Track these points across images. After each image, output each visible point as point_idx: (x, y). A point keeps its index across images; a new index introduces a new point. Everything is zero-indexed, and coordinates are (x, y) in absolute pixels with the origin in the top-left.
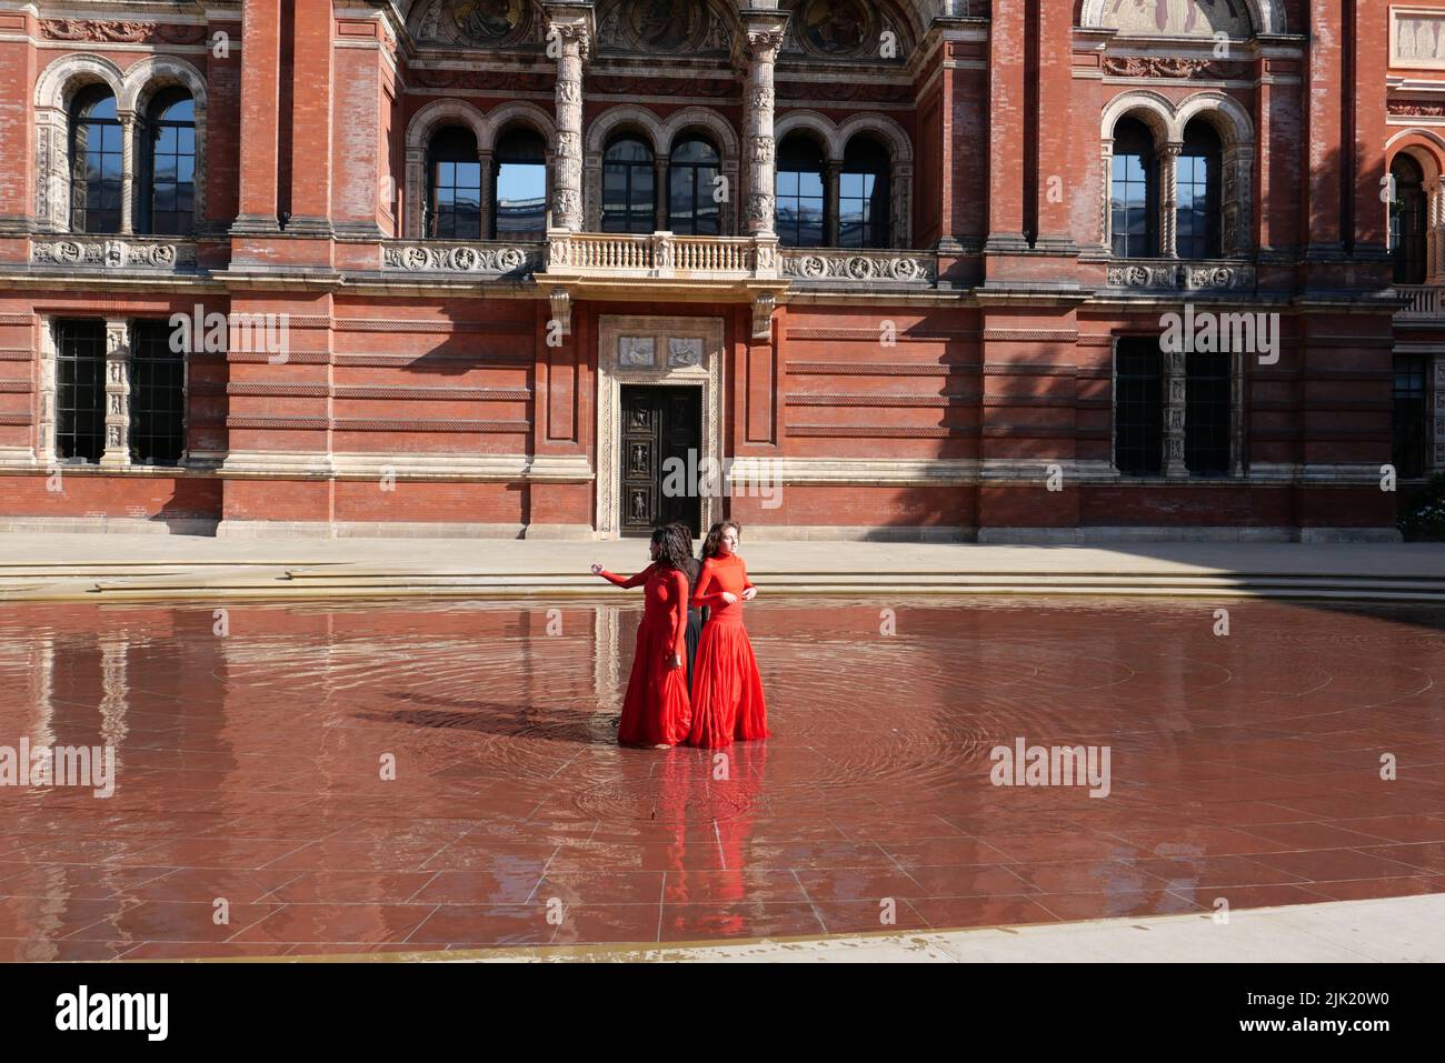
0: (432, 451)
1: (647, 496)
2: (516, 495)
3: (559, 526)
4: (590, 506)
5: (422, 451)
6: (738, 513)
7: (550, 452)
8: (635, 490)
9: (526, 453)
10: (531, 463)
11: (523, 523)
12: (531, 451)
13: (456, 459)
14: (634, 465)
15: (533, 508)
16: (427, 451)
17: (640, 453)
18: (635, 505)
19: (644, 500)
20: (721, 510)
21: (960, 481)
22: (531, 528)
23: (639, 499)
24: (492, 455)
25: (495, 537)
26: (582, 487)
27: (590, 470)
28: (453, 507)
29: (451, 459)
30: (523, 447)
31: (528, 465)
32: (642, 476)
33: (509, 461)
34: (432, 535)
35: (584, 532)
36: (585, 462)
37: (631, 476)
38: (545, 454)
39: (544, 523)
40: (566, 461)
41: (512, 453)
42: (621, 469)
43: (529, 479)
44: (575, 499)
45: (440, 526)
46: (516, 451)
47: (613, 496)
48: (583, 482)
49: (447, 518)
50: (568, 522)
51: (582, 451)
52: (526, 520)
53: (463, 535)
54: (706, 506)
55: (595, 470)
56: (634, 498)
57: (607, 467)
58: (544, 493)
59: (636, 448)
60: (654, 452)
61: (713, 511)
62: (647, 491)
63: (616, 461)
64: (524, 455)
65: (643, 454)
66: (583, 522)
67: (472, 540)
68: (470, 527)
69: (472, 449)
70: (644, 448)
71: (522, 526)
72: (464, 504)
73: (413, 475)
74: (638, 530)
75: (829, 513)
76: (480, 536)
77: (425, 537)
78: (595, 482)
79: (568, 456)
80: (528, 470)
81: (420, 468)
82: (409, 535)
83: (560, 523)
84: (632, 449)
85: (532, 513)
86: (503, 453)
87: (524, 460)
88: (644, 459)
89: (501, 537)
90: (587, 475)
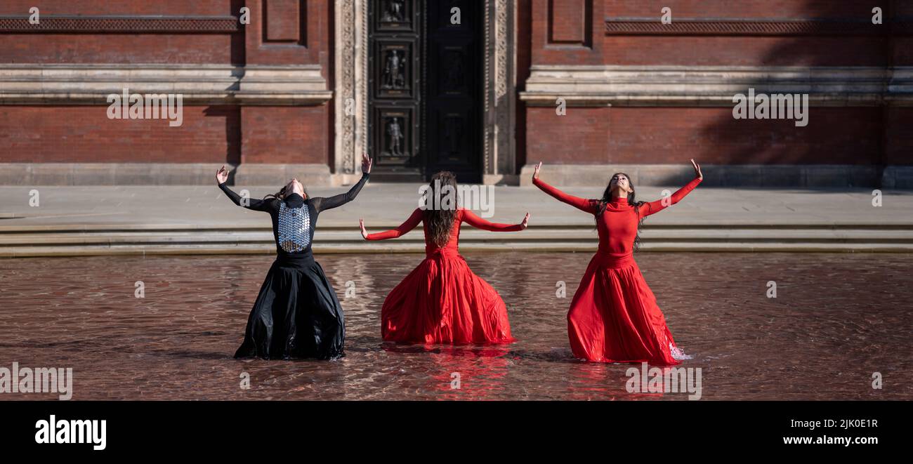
0: (99, 61)
1: (407, 121)
2: (219, 125)
3: (282, 167)
4: (324, 137)
5: (85, 61)
6: (536, 146)
7: (268, 61)
8: (389, 114)
9: (233, 62)
10: (241, 76)
11: (229, 162)
12: (239, 59)
13: (133, 73)
14: (387, 78)
15: (245, 141)
16: (92, 61)
17: (395, 60)
18: (388, 136)
19: (402, 130)
20: (513, 142)
21: (858, 98)
22: (243, 169)
23: (395, 127)
24: (184, 65)
25: (191, 184)
26: (315, 111)
27: (324, 86)
28: (129, 140)
29: (126, 73)
30: (228, 54)
31: (236, 80)
32: (399, 94)
33: (209, 73)
34: (102, 180)
35: (317, 175)
36: (317, 74)
37: (383, 95)
38: (260, 63)
39: (261, 162)
40: (291, 74)
41: (211, 62)
42: (369, 85)
43: (239, 100)
44: (305, 129)
45: (113, 168)
46: (217, 60)
47: (359, 124)
48: (315, 103)
49: (123, 158)
50: (294, 160)
51: (314, 60)
52: (234, 157)
53: (147, 180)
54: (491, 136)
55: (332, 85)
56: (387, 126)
57: (348, 80)
58: (260, 119)
59: (390, 53)
60: (416, 59)
61: (501, 144)
62: (407, 116)
63: (360, 72)
64: (229, 66)
65: (400, 62)
66: (316, 160)
67: (161, 187)
68: (156, 168)
69: (157, 57)
70: (401, 54)
71: (228, 167)
72: (146, 137)
73: (73, 96)
74: (394, 172)
75: (669, 146)
76: (170, 181)
77: (92, 183)
78: (332, 103)
79: (293, 66)
80: (236, 87)
81: (83, 86)
82: (71, 181)
83: (283, 162)
84: (384, 55)
85: (244, 149)
86: (201, 62)
87: (229, 73)
88: (401, 70)
89: (200, 184)
90: (321, 92)
